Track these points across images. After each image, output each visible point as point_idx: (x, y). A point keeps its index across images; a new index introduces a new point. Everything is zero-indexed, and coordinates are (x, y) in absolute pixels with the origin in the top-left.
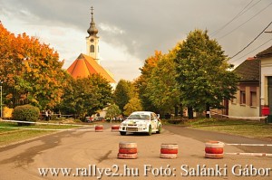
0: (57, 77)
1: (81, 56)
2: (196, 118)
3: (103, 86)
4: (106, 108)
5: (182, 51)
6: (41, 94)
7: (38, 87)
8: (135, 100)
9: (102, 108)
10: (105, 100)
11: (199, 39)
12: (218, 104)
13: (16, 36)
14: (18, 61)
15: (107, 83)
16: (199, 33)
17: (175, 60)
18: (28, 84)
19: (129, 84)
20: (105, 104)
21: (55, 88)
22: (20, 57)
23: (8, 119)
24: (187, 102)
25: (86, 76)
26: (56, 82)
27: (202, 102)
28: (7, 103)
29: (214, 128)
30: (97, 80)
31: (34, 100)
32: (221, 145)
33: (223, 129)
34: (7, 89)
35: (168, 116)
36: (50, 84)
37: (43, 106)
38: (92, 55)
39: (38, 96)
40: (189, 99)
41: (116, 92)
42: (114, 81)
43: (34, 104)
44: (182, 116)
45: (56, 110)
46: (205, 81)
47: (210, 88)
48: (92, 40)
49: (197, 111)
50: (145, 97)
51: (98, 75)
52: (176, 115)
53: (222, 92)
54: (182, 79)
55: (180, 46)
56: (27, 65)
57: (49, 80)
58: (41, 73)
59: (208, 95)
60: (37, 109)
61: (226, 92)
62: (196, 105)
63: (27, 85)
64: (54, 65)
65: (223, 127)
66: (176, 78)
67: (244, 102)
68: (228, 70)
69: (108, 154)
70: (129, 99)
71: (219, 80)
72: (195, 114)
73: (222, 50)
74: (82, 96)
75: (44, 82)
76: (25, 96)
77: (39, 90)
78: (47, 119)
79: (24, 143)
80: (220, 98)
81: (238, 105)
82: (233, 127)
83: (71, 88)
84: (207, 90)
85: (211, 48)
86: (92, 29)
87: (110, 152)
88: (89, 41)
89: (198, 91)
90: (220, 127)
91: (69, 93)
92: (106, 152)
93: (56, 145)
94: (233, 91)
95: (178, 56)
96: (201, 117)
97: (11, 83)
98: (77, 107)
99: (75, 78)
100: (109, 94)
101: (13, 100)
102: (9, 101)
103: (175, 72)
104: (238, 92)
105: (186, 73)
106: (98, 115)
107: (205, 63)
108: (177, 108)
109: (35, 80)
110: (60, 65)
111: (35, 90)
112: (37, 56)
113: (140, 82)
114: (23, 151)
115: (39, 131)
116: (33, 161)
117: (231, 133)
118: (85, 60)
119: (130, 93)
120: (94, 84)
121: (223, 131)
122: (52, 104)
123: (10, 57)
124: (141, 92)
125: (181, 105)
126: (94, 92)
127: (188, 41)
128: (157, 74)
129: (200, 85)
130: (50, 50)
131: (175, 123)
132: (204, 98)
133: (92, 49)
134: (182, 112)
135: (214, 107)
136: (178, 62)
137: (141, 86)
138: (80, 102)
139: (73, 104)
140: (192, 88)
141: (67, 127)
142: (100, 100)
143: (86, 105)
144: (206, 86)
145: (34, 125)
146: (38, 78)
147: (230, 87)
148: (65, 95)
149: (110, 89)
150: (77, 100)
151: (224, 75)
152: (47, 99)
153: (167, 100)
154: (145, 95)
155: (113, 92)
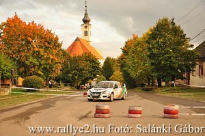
0: (57, 55)
1: (77, 39)
2: (164, 86)
3: (93, 61)
4: (96, 79)
5: (153, 34)
6: (45, 68)
7: (43, 62)
8: (118, 73)
9: (92, 79)
10: (95, 72)
11: (166, 25)
13: (27, 24)
14: (29, 42)
15: (96, 59)
16: (166, 20)
17: (147, 42)
19: (114, 60)
20: (95, 76)
21: (56, 63)
22: (30, 39)
23: (21, 86)
24: (156, 74)
25: (80, 55)
26: (56, 59)
27: (168, 74)
28: (20, 75)
29: (176, 95)
30: (88, 57)
31: (40, 72)
32: (176, 107)
33: (183, 95)
34: (21, 64)
36: (52, 60)
37: (47, 77)
38: (86, 38)
39: (43, 69)
40: (158, 71)
41: (103, 67)
42: (102, 58)
43: (39, 75)
44: (153, 85)
45: (57, 80)
46: (170, 57)
47: (174, 63)
48: (86, 27)
49: (164, 81)
51: (90, 53)
52: (149, 84)
53: (184, 67)
54: (152, 56)
55: (151, 30)
56: (35, 46)
57: (51, 57)
58: (45, 52)
59: (172, 68)
60: (41, 79)
61: (187, 67)
62: (164, 77)
63: (35, 61)
64: (55, 45)
66: (148, 55)
67: (202, 74)
68: (189, 49)
69: (88, 114)
70: (114, 72)
71: (182, 57)
72: (163, 84)
73: (184, 33)
74: (77, 70)
75: (48, 59)
76: (33, 69)
77: (43, 65)
79: (28, 105)
80: (183, 71)
81: (197, 76)
83: (69, 63)
84: (172, 65)
85: (176, 32)
86: (86, 19)
87: (90, 112)
88: (83, 27)
89: (164, 65)
91: (67, 67)
92: (87, 112)
93: (51, 106)
94: (193, 66)
95: (150, 38)
96: (167, 85)
97: (23, 60)
98: (73, 78)
99: (72, 56)
100: (97, 68)
101: (25, 72)
102: (22, 73)
103: (146, 50)
104: (197, 66)
105: (155, 51)
106: (90, 84)
107: (171, 43)
108: (149, 79)
109: (41, 57)
110: (60, 45)
111: (41, 65)
112: (42, 38)
113: (121, 59)
114: (24, 111)
115: (41, 96)
117: (189, 98)
118: (81, 43)
119: (115, 67)
120: (87, 61)
121: (183, 97)
122: (54, 75)
123: (22, 40)
124: (123, 66)
125: (152, 76)
126: (86, 66)
127: (157, 27)
128: (133, 52)
129: (166, 60)
130: (52, 34)
131: (147, 90)
132: (169, 71)
133: (86, 34)
134: (153, 82)
135: (178, 79)
136: (149, 43)
137: (122, 62)
138: (75, 74)
139: (70, 75)
140: (160, 63)
141: (63, 93)
142: (90, 72)
143: (80, 76)
144: (171, 62)
145: (39, 91)
146: (43, 56)
147: (191, 63)
148: (63, 69)
149: (98, 64)
150: (73, 72)
151: (185, 53)
152: (50, 71)
153: (141, 73)
154: (125, 69)
155: (101, 67)
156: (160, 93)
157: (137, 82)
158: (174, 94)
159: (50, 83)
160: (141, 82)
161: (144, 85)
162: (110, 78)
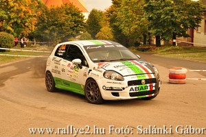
2: (163, 46)
3: (75, 15)
4: (79, 37)
6: (16, 22)
7: (13, 15)
8: (106, 29)
9: (74, 36)
10: (78, 28)
12: (184, 32)
15: (79, 12)
18: (3, 12)
19: (101, 13)
20: (77, 32)
21: (30, 16)
25: (60, 6)
26: (30, 12)
27: (169, 30)
29: (179, 56)
30: (70, 9)
31: (9, 28)
32: (183, 71)
33: (188, 56)
35: (137, 44)
36: (25, 13)
37: (18, 33)
39: (13, 24)
40: (156, 27)
41: (88, 22)
42: (86, 11)
43: (9, 31)
44: (150, 44)
45: (31, 37)
46: (171, 11)
47: (176, 18)
49: (164, 40)
50: (115, 26)
51: (71, 5)
52: (145, 43)
53: (187, 22)
54: (150, 9)
57: (24, 9)
58: (16, 2)
59: (174, 24)
60: (11, 36)
62: (163, 34)
63: (2, 14)
65: (188, 54)
66: (145, 8)
70: (101, 28)
71: (185, 10)
72: (162, 43)
74: (55, 25)
75: (18, 11)
77: (13, 19)
78: (22, 46)
80: (186, 27)
81: (203, 33)
82: (197, 54)
83: (45, 17)
84: (173, 20)
89: (164, 21)
90: (185, 55)
91: (43, 21)
93: (28, 70)
94: (198, 20)
96: (167, 44)
98: (50, 34)
99: (49, 7)
100: (81, 22)
103: (143, 2)
104: (203, 21)
105: (153, 2)
108: (145, 36)
109: (10, 9)
111: (10, 19)
113: (111, 11)
115: (13, 58)
116: (4, 85)
117: (195, 59)
119: (102, 23)
120: (67, 13)
121: (188, 59)
122: (26, 32)
124: (112, 21)
125: (149, 34)
126: (67, 20)
128: (127, 4)
129: (167, 14)
131: (143, 50)
132: (170, 28)
134: (150, 41)
135: (180, 36)
137: (112, 17)
138: (53, 30)
139: (47, 31)
140: (159, 17)
141: (40, 54)
142: (72, 28)
143: (59, 33)
144: (172, 16)
145: (9, 51)
146: (13, 7)
147: (195, 17)
148: (39, 23)
149: (82, 18)
150: (51, 28)
151: (189, 5)
152: (22, 27)
153: (136, 29)
154: (115, 24)
155: (85, 21)
156: (159, 53)
157: (131, 40)
158: (177, 55)
159: (22, 41)
160: (135, 41)
161: (139, 44)
162: (97, 36)
